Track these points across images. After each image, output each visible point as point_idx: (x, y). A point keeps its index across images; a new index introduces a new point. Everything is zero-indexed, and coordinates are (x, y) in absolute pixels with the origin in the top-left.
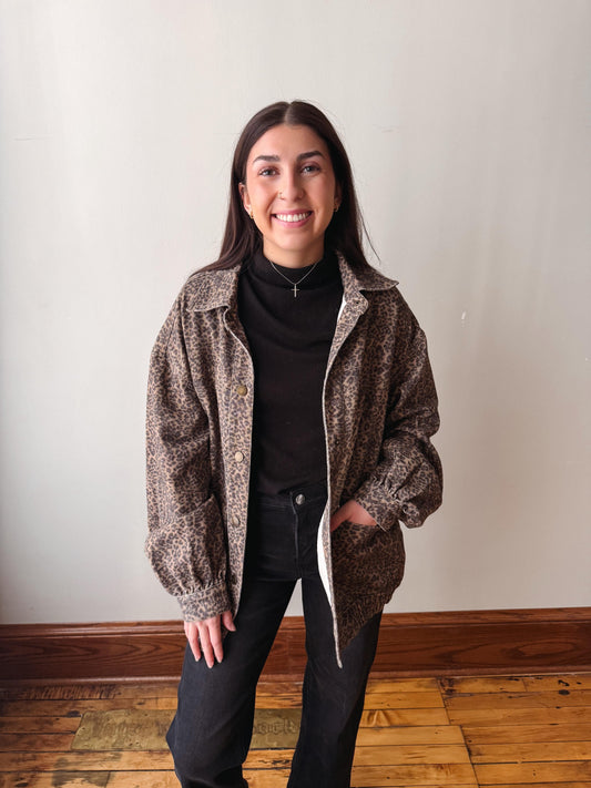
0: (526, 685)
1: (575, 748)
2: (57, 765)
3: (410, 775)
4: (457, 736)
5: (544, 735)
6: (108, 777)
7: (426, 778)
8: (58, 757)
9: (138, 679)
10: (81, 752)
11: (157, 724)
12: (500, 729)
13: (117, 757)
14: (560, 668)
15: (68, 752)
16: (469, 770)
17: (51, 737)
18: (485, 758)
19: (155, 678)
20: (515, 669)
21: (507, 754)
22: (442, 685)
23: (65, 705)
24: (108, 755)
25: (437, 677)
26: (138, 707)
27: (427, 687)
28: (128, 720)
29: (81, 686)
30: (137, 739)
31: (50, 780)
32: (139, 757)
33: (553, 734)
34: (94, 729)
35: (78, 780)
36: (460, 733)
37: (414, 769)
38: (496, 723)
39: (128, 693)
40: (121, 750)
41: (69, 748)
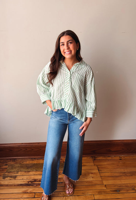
0: (112, 158)
1: (123, 169)
2: (3, 175)
3: (85, 175)
4: (96, 168)
5: (116, 167)
6: (16, 177)
7: (89, 175)
8: (3, 173)
9: (21, 157)
10: (9, 172)
11: (27, 166)
12: (106, 166)
13: (17, 173)
14: (120, 154)
15: (5, 172)
16: (99, 174)
17: (1, 169)
18: (102, 172)
19: (25, 157)
20: (109, 155)
21: (107, 171)
22: (93, 158)
23: (4, 163)
24: (15, 173)
25: (91, 156)
26: (22, 163)
27: (89, 158)
28: (20, 166)
29: (8, 159)
30: (22, 169)
31: (2, 178)
32: (23, 173)
33: (117, 167)
34: (12, 168)
35: (8, 177)
36: (97, 167)
37: (86, 174)
38: (105, 165)
39: (20, 160)
40: (18, 172)
41: (6, 172)
